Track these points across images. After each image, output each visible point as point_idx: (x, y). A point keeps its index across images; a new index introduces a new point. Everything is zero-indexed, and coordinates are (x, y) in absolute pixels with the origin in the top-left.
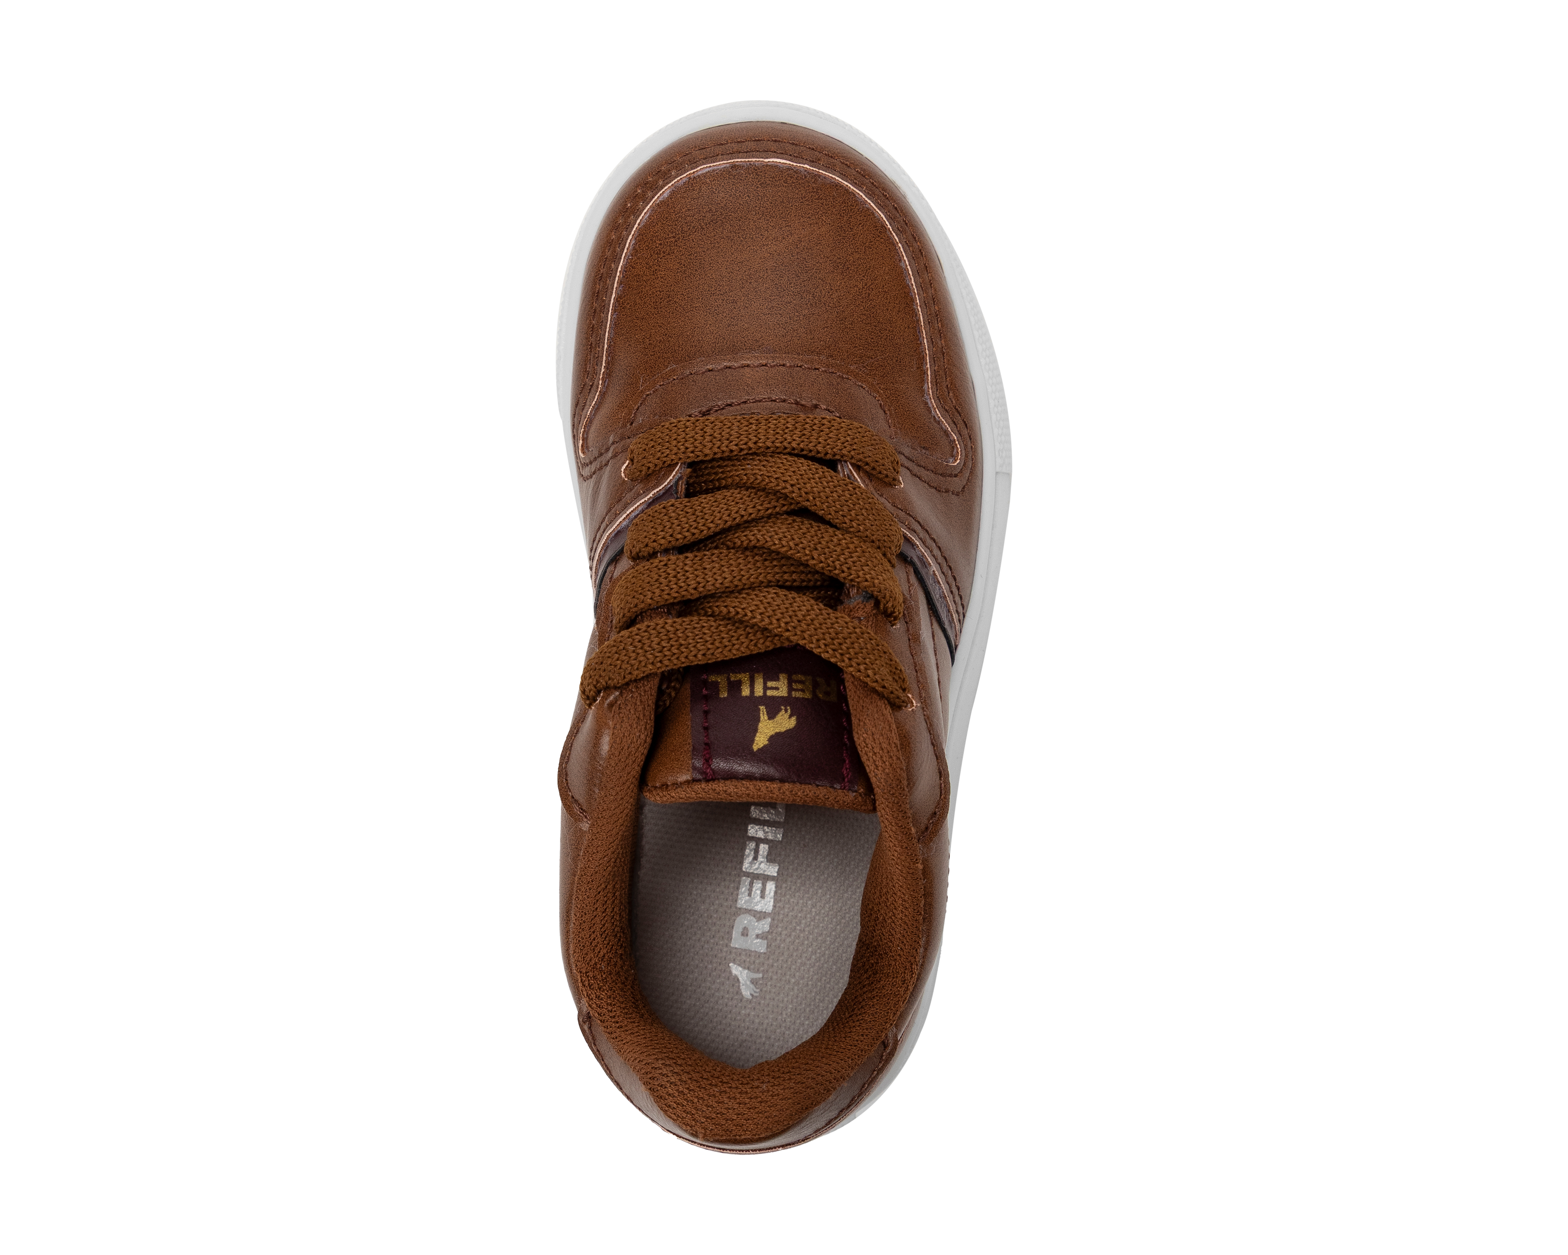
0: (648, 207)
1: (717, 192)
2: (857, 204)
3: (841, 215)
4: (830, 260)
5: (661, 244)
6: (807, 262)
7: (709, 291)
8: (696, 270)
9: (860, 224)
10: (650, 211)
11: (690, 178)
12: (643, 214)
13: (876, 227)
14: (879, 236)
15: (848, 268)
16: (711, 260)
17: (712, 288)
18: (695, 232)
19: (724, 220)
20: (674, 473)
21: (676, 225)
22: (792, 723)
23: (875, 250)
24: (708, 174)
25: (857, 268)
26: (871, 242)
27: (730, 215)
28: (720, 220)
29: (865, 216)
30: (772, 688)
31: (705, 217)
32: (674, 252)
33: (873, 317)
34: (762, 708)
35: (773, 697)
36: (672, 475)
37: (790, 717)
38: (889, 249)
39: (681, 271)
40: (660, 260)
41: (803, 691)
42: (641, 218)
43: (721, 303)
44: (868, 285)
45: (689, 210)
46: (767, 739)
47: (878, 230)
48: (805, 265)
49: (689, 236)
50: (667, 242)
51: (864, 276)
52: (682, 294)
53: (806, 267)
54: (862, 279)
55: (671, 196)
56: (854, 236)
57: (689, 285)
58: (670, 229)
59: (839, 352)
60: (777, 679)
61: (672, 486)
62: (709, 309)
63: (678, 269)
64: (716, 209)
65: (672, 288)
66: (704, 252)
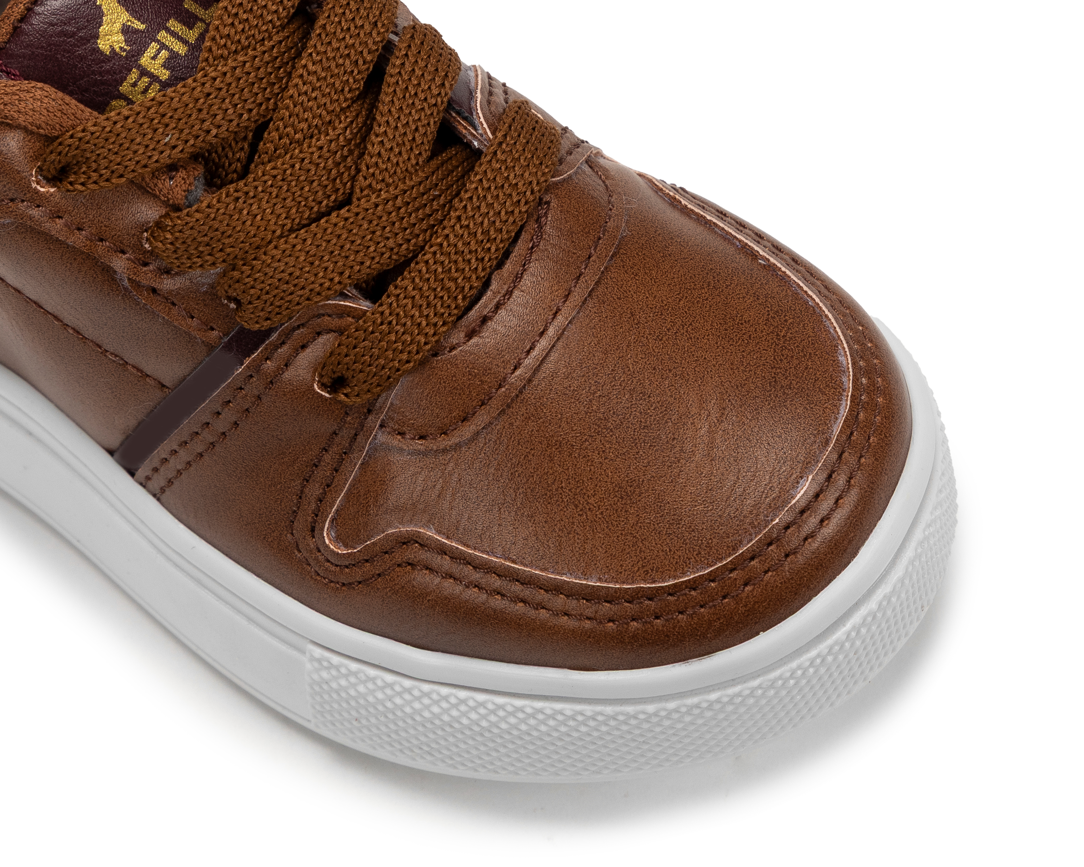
0: (840, 333)
1: (807, 406)
2: (697, 561)
3: (693, 531)
4: (643, 481)
5: (786, 321)
6: (657, 450)
7: (691, 324)
8: (726, 330)
9: (670, 550)
10: (835, 335)
11: (844, 390)
12: (835, 324)
13: (657, 572)
14: (643, 567)
15: (622, 498)
16: (727, 352)
17: (692, 329)
18: (774, 359)
19: (767, 394)
20: (485, 126)
21: (798, 346)
22: (103, 45)
23: (627, 551)
24: (836, 411)
25: (617, 510)
26: (640, 551)
27: (769, 404)
28: (771, 390)
29: (677, 563)
30: (159, 51)
31: (786, 378)
32: (765, 324)
33: (546, 494)
34: (142, 27)
35: (146, 46)
36: (484, 122)
37: (113, 50)
38: (621, 573)
39: (737, 316)
40: (767, 309)
41: (134, 85)
42: (833, 320)
43: (666, 325)
44: (589, 513)
45: (807, 368)
46: (104, 7)
47: (652, 570)
48: (655, 446)
49: (774, 349)
50: (783, 328)
51: (602, 513)
52: (707, 299)
53: (650, 446)
54: (599, 509)
55: (836, 362)
56: (659, 533)
57: (713, 312)
58: (797, 338)
59: (523, 415)
60: (164, 66)
61: (472, 114)
62: (668, 309)
63: (742, 316)
64: (788, 395)
65: (722, 297)
66: (743, 351)
